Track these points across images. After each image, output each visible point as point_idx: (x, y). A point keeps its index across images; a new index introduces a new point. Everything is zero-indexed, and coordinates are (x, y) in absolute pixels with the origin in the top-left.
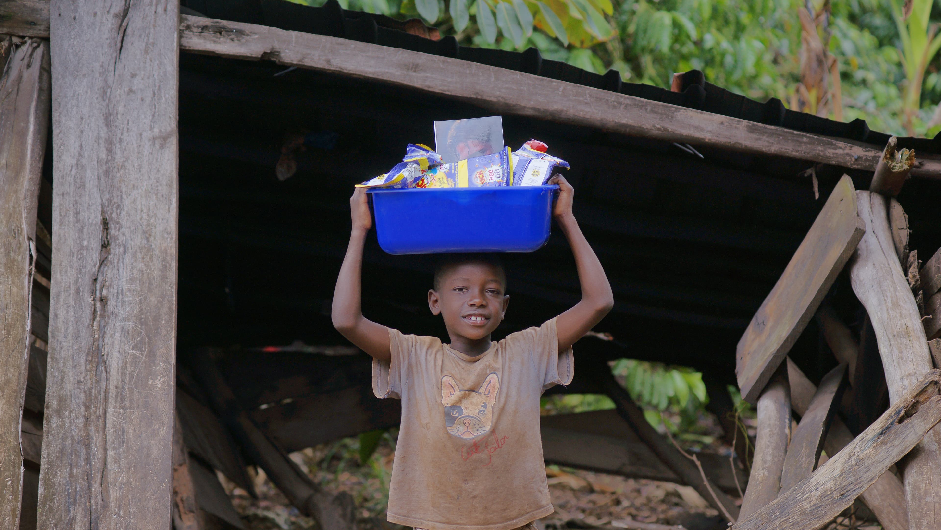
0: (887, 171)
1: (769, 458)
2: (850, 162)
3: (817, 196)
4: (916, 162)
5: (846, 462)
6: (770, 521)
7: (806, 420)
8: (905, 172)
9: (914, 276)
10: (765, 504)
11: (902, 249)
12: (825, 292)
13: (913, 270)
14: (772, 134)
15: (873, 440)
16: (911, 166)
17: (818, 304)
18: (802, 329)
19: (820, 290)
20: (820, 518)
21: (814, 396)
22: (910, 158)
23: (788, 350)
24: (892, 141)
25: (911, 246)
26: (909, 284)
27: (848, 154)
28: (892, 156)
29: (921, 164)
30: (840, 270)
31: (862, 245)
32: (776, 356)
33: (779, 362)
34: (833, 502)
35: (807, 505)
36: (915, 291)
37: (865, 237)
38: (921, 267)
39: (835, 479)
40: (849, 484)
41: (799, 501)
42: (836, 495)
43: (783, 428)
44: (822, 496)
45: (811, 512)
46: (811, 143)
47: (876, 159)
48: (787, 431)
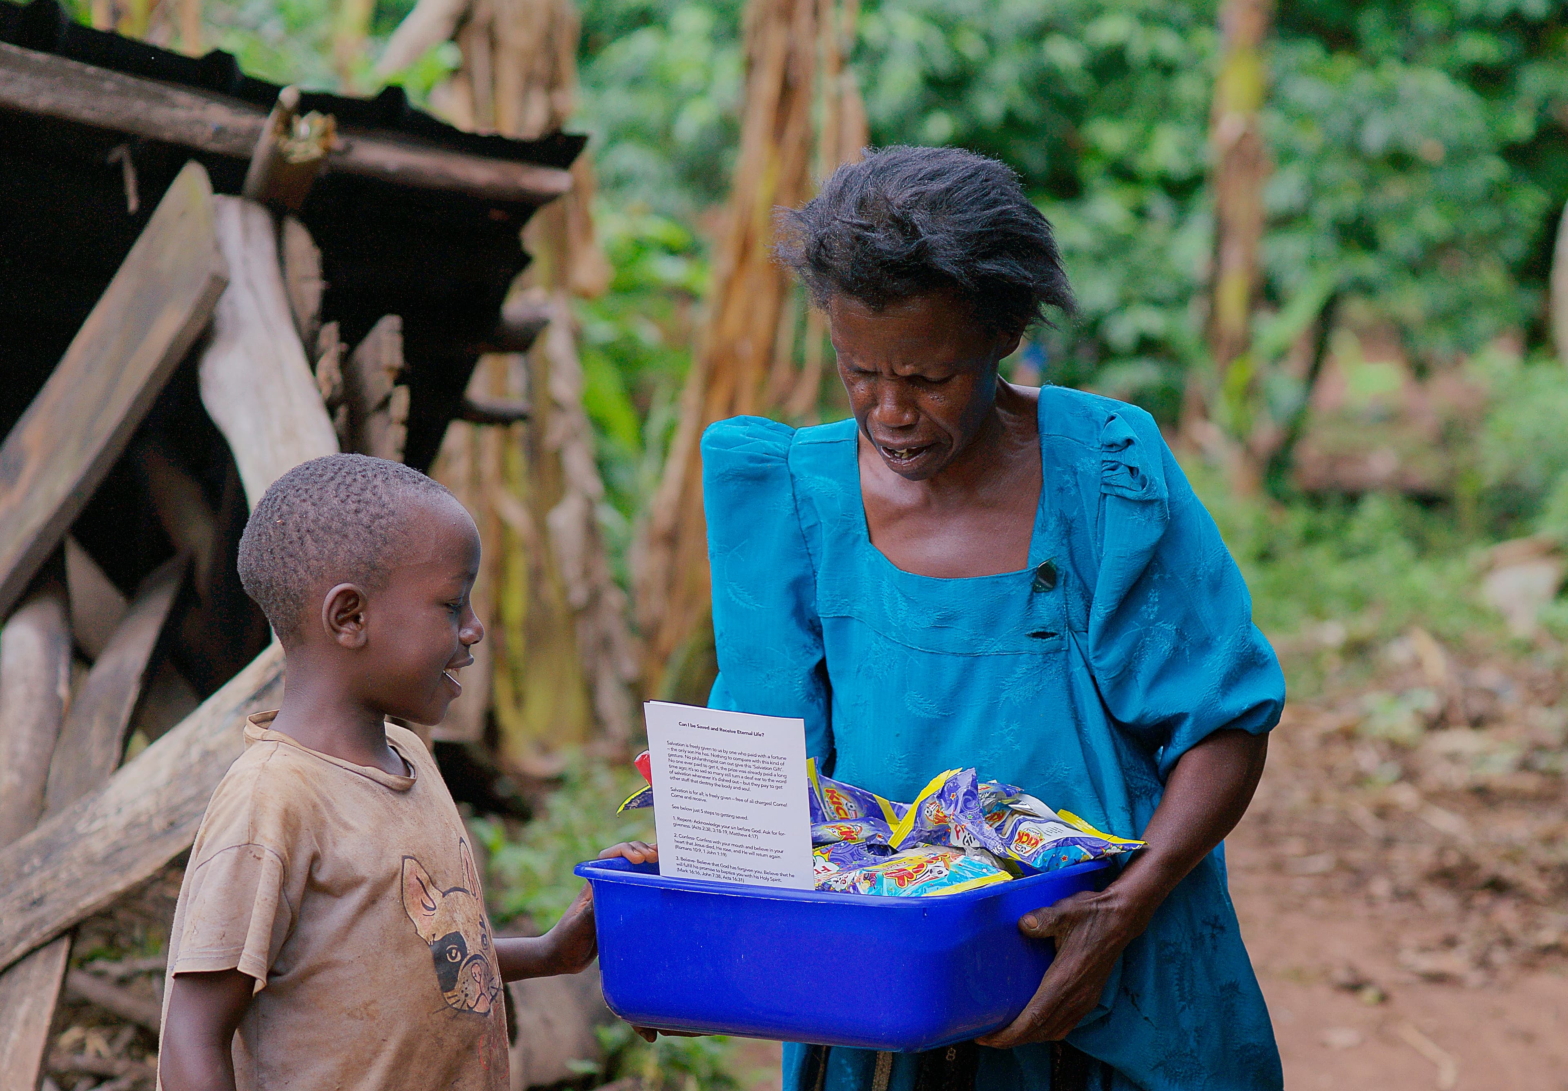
0: (278, 159)
1: (23, 747)
2: (202, 138)
3: (133, 204)
4: (337, 142)
5: (182, 756)
6: (20, 876)
7: (104, 667)
8: (315, 163)
9: (329, 379)
10: (11, 841)
11: (305, 321)
12: (147, 405)
13: (328, 363)
14: (39, 71)
15: (239, 711)
16: (328, 151)
17: (131, 429)
18: (97, 479)
19: (139, 399)
20: (124, 870)
21: (121, 620)
22: (325, 134)
23: (66, 523)
24: (288, 97)
25: (326, 314)
26: (320, 390)
27: (198, 122)
28: (287, 127)
29: (348, 149)
30: (178, 358)
31: (224, 309)
32: (42, 535)
33: (47, 549)
34: (152, 838)
35: (98, 846)
36: (331, 407)
37: (228, 294)
38: (346, 361)
39: (158, 792)
40: (186, 802)
41: (82, 836)
42: (159, 824)
43: (53, 684)
44: (132, 825)
45: (107, 859)
46: (123, 92)
47: (254, 134)
48: (63, 691)
